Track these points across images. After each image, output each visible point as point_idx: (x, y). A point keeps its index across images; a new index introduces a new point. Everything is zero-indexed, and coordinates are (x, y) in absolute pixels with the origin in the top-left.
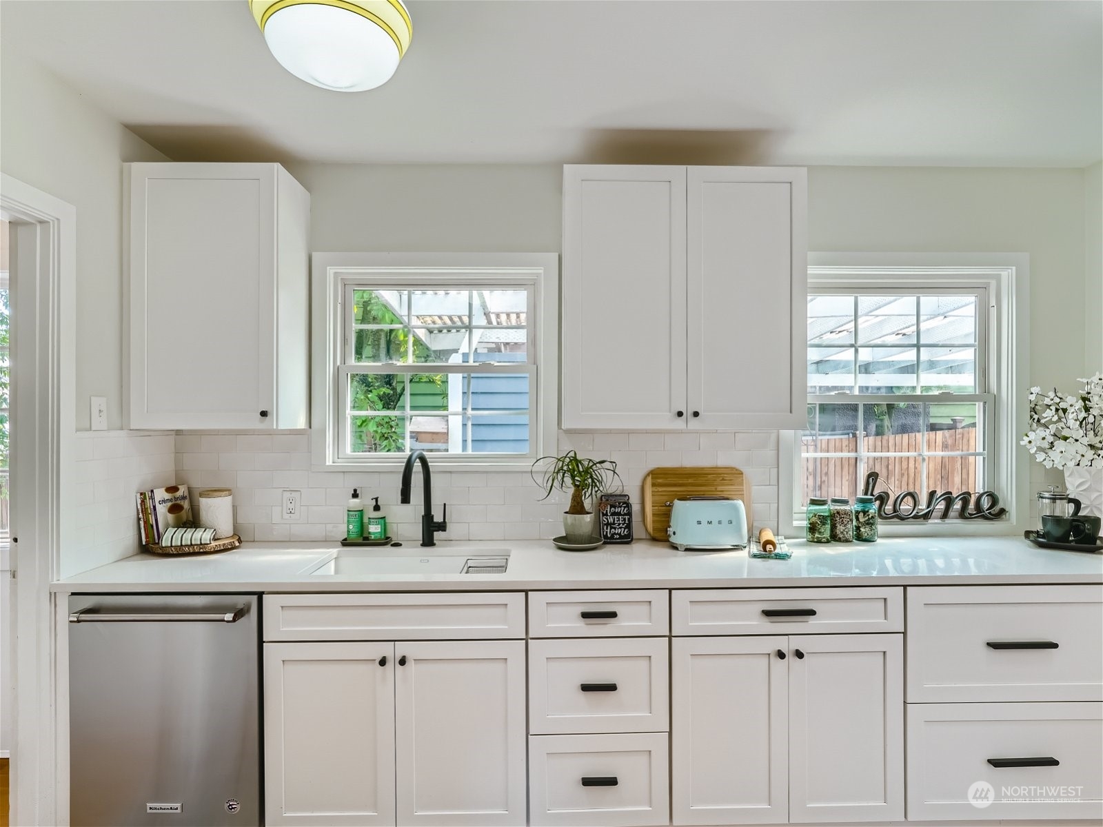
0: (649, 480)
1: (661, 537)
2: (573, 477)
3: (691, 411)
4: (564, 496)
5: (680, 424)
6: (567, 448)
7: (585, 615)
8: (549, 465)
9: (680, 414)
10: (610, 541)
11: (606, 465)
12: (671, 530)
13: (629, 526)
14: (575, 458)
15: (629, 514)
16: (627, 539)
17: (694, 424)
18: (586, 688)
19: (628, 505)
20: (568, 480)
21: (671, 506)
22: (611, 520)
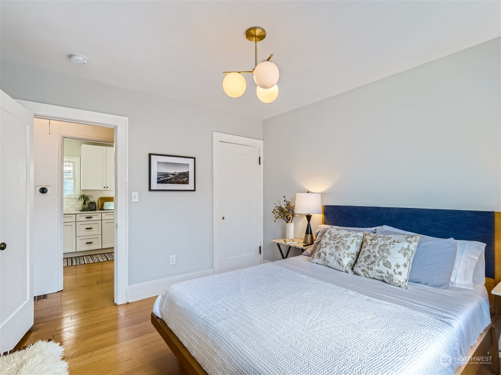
0: (100, 199)
1: (102, 209)
2: (84, 199)
3: (107, 187)
4: (81, 202)
5: (105, 189)
6: (82, 193)
7: (86, 217)
8: (78, 197)
9: (105, 187)
10: (91, 210)
11: (91, 196)
12: (103, 207)
13: (95, 207)
14: (84, 195)
15: (95, 205)
16: (95, 210)
17: (107, 189)
18: (87, 229)
19: (95, 204)
20: (83, 199)
21: (103, 203)
22: (91, 206)
